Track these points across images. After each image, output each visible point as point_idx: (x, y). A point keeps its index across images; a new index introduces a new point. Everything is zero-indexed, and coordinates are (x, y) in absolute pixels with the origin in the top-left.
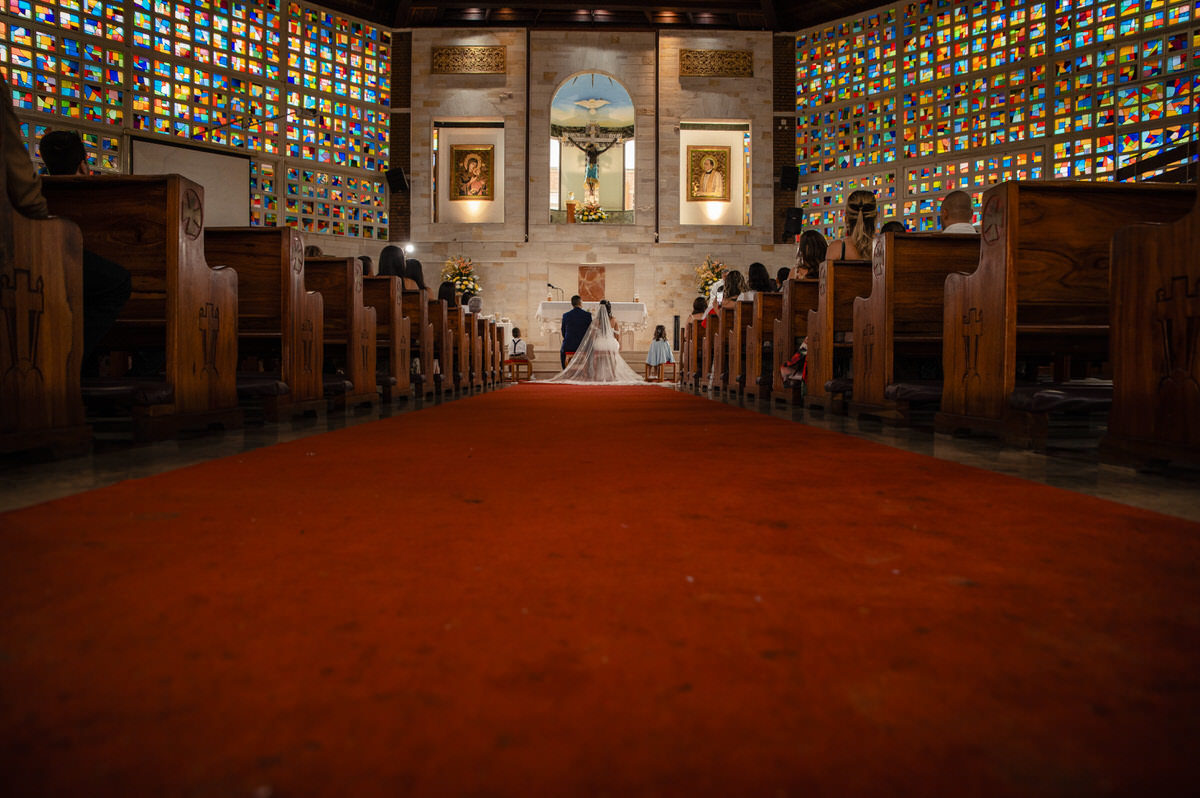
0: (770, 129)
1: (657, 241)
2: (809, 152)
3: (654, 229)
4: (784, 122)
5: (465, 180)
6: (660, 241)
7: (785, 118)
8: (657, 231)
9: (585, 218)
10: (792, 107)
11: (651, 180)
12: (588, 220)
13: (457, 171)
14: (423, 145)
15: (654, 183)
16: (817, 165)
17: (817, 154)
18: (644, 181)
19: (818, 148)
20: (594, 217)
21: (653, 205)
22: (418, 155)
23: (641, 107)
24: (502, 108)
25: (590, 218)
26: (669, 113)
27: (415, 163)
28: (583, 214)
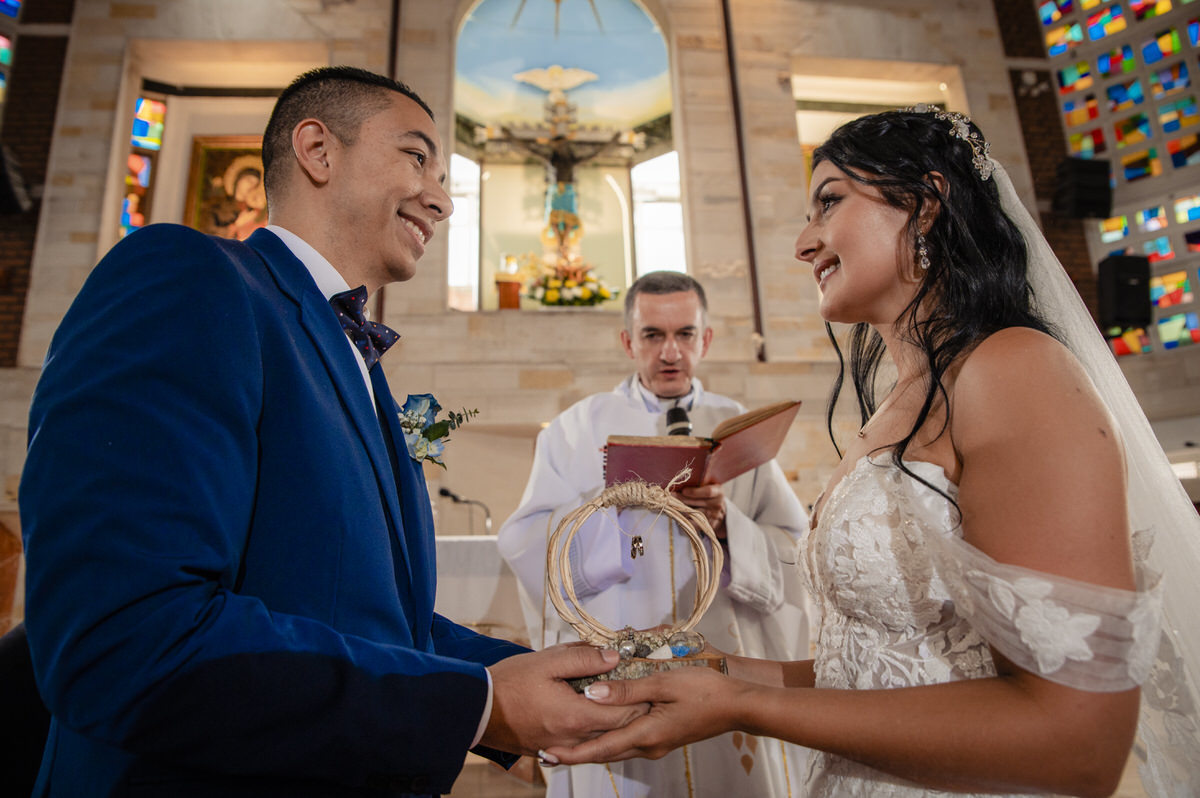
0: (1004, 88)
1: (762, 357)
2: (1109, 137)
3: (750, 324)
4: (1029, 78)
5: (223, 218)
6: (773, 357)
7: (1030, 70)
8: (759, 329)
9: (553, 295)
10: (1038, 50)
11: (729, 199)
12: (561, 302)
13: (205, 198)
14: (96, 106)
15: (736, 209)
16: (1144, 162)
17: (1137, 136)
18: (711, 200)
19: (1136, 122)
20: (578, 292)
21: (742, 262)
22: (74, 131)
23: (686, 32)
24: (326, 23)
25: (567, 294)
26: (759, 44)
27: (63, 153)
28: (546, 287)
